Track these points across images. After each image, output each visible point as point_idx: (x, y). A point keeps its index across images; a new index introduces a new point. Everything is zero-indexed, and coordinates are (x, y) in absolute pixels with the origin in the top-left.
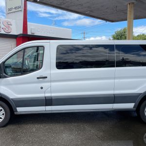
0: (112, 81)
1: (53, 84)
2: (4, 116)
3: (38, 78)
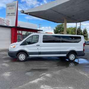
0: (60, 47)
1: (41, 48)
2: (25, 58)
3: (37, 45)
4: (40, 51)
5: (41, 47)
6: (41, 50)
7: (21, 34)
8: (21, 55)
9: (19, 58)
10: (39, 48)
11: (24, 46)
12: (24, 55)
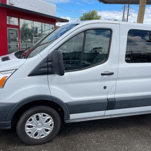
2: (52, 127)
3: (102, 74)
4: (111, 96)
5: (116, 79)
6: (115, 93)
7: (18, 27)
8: (34, 118)
9: (28, 130)
10: (110, 83)
11: (50, 76)
12: (48, 117)
